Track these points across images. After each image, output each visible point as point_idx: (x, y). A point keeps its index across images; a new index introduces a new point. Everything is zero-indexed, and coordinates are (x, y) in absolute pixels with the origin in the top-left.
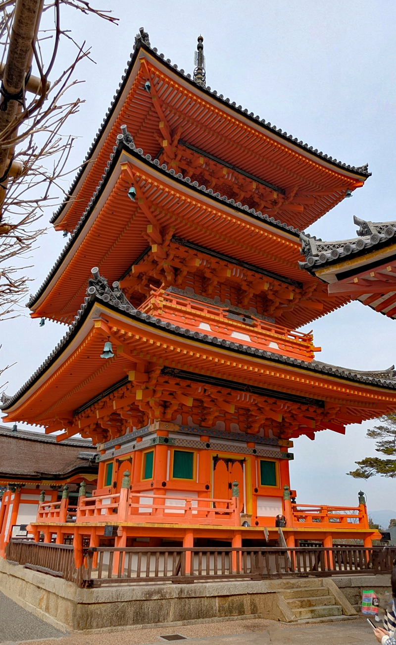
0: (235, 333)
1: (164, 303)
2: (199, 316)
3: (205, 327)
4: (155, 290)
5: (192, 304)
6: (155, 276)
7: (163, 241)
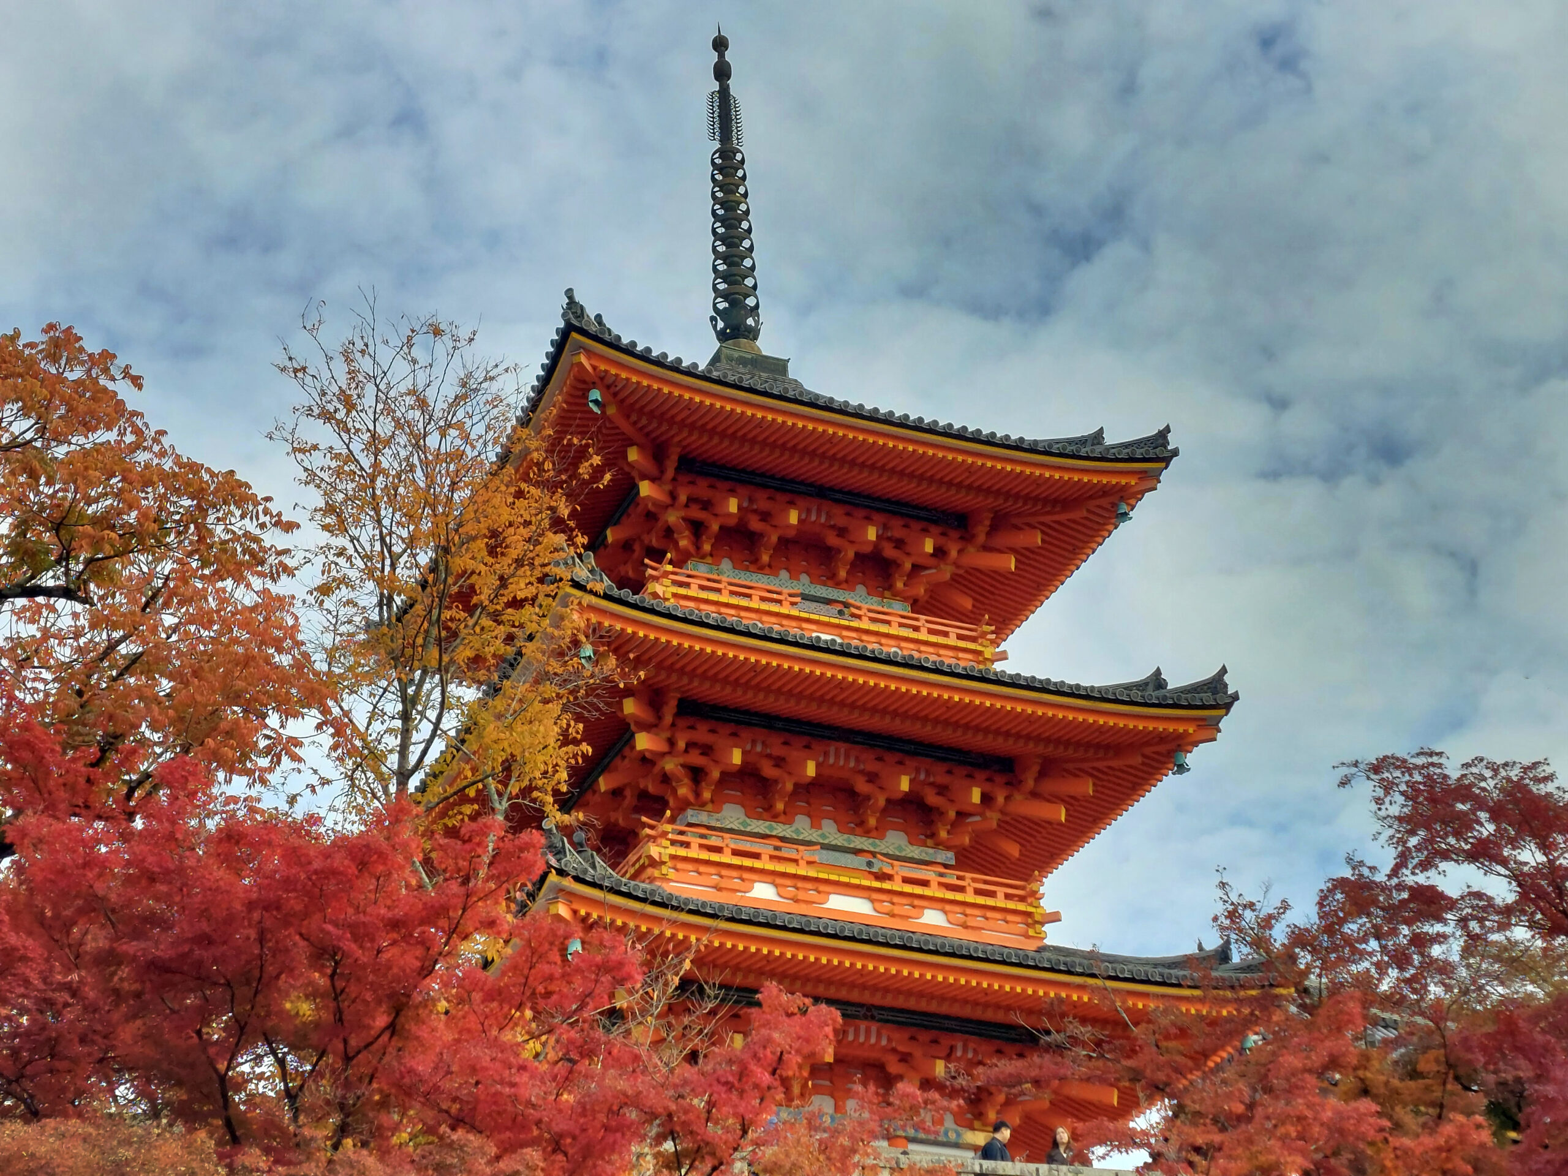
0: (832, 897)
1: (672, 850)
2: (752, 870)
3: (763, 892)
4: (652, 827)
5: (733, 846)
6: (651, 789)
7: (660, 718)
